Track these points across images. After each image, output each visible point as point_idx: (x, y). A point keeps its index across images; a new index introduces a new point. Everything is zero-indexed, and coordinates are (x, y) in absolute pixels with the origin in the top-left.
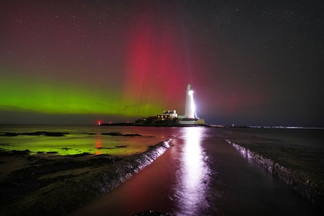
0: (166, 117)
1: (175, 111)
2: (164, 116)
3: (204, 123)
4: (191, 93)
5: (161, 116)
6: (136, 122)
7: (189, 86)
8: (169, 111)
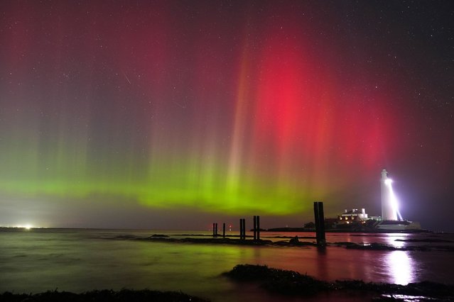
0: (353, 218)
1: (363, 210)
2: (349, 218)
3: (420, 229)
4: (388, 182)
5: (344, 218)
6: (306, 227)
7: (384, 173)
8: (354, 210)
